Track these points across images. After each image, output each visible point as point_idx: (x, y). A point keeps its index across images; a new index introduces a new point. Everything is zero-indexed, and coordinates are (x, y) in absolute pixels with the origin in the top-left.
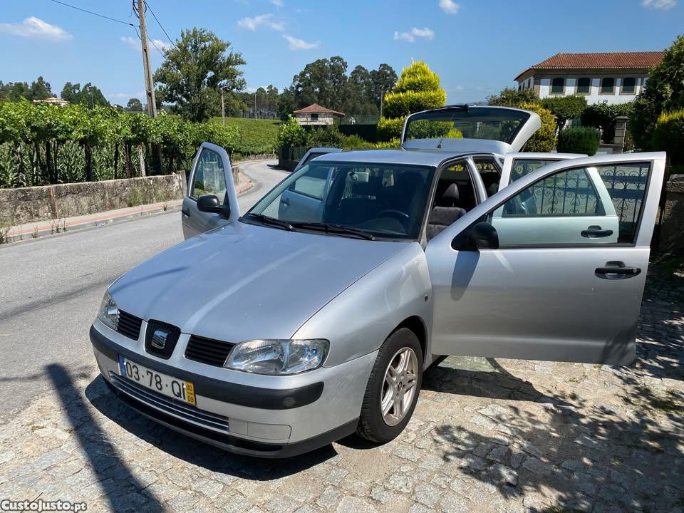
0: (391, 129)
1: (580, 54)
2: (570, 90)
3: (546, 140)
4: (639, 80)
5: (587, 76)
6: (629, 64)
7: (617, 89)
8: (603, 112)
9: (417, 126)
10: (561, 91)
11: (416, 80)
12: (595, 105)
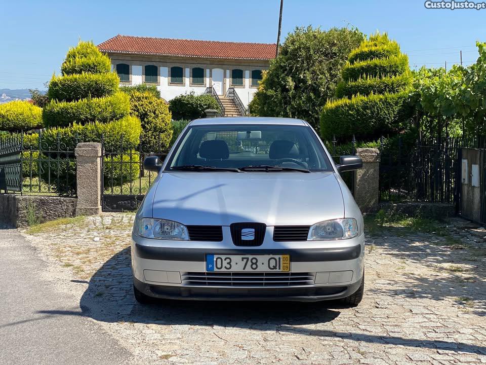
0: (69, 113)
1: (142, 38)
2: (137, 79)
3: (164, 131)
4: (208, 71)
5: (154, 64)
6: (196, 53)
7: (187, 80)
8: (192, 104)
9: (100, 110)
10: (127, 80)
11: (90, 62)
12: (182, 96)
